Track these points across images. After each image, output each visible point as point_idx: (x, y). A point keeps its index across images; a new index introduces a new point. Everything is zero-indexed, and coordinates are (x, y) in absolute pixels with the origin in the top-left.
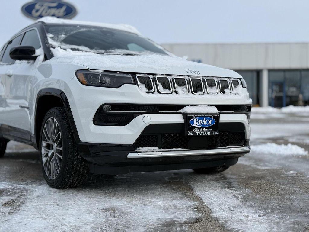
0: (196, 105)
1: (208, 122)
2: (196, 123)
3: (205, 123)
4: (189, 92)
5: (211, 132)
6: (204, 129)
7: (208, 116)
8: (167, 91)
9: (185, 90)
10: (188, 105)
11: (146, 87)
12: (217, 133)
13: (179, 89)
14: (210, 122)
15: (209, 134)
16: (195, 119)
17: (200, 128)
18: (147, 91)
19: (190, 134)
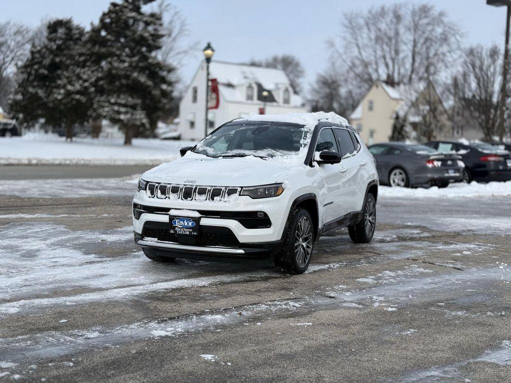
0: (180, 209)
1: (188, 223)
2: (178, 224)
3: (186, 224)
4: (179, 198)
5: (190, 232)
6: (185, 229)
7: (188, 218)
8: (163, 196)
9: (176, 196)
10: (173, 209)
11: (151, 192)
12: (195, 234)
13: (172, 196)
14: (190, 224)
15: (188, 233)
16: (177, 221)
17: (182, 228)
18: (150, 195)
19: (172, 231)
